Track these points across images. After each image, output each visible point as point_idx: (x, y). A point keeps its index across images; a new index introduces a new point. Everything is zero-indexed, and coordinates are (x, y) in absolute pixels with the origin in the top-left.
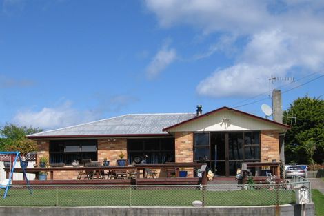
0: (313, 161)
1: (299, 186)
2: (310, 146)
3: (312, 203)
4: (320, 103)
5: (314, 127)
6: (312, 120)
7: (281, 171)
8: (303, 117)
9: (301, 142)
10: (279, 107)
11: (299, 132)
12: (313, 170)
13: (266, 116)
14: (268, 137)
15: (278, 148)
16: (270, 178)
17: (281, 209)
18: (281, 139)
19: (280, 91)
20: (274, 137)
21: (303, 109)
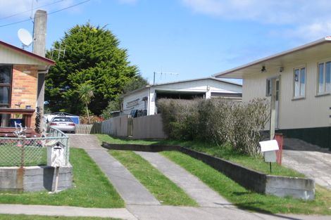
0: (88, 111)
1: (53, 142)
2: (86, 90)
3: (69, 165)
4: (105, 34)
5: (94, 66)
6: (92, 56)
7: (38, 121)
8: (80, 52)
9: (75, 84)
10: (43, 35)
11: (74, 72)
12: (88, 123)
13: (24, 45)
14: (24, 74)
15: (36, 91)
16: (19, 130)
17: (26, 173)
18: (41, 78)
19: (45, 12)
20: (30, 75)
21: (82, 41)
